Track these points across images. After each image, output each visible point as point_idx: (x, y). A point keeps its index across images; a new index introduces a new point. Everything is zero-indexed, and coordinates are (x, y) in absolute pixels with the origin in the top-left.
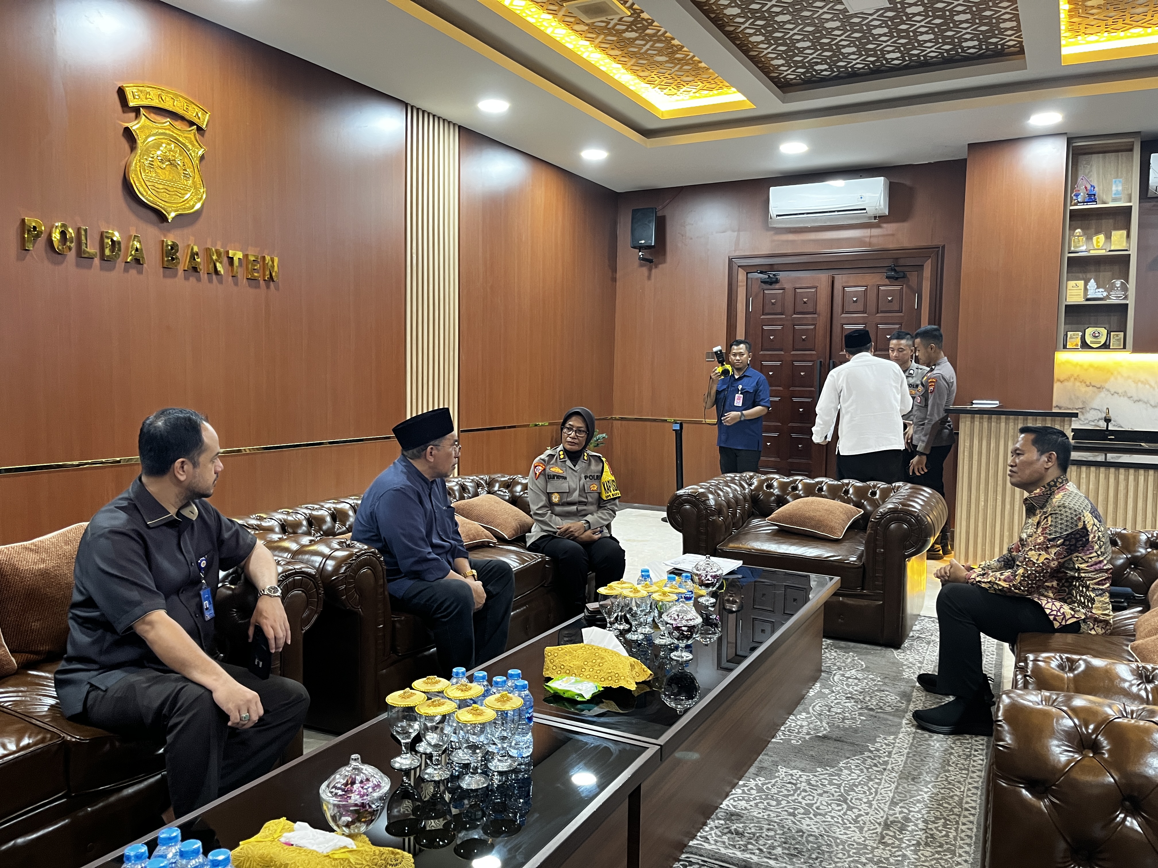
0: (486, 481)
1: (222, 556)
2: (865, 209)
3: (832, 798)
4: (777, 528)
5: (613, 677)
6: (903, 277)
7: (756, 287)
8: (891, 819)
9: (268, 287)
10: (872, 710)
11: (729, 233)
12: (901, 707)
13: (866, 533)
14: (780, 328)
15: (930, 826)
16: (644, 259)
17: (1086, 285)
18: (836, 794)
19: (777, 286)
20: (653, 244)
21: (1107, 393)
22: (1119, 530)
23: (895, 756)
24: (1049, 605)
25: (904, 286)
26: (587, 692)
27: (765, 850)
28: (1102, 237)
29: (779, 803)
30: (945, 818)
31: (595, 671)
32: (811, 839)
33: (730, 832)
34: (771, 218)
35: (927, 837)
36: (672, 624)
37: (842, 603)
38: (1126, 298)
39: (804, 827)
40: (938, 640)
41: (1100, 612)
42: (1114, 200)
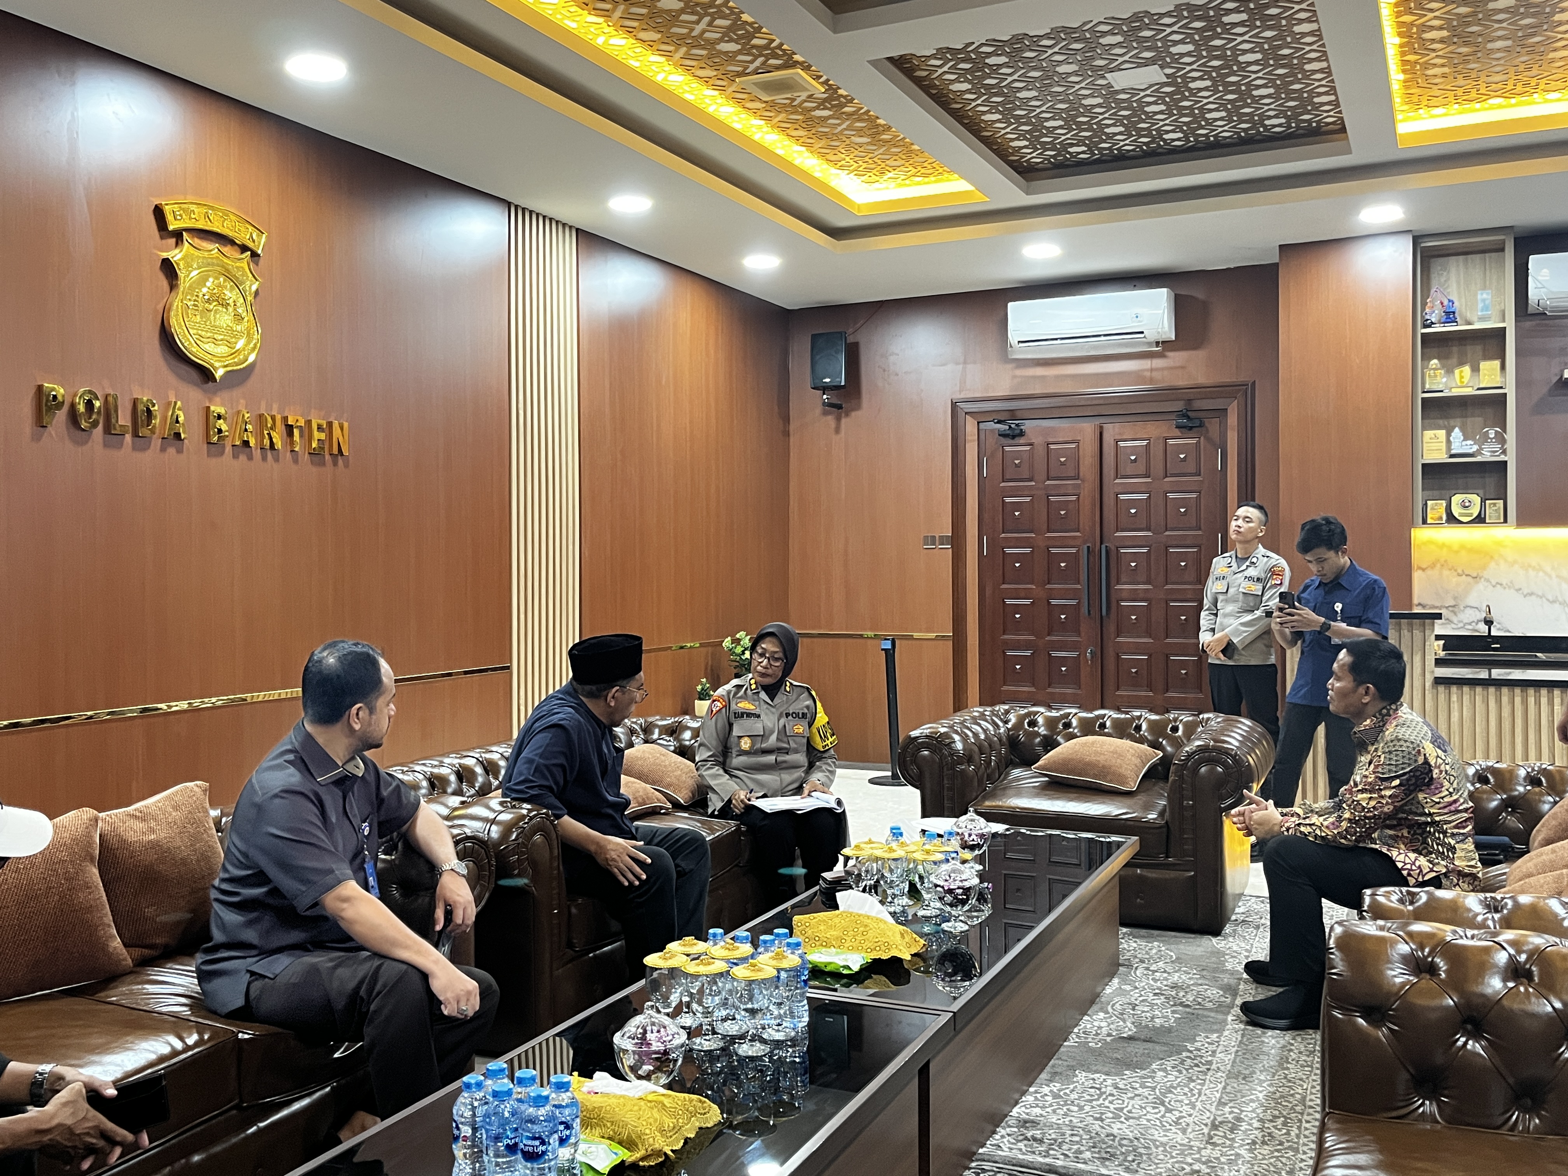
0: (641, 726)
1: (381, 819)
2: (1142, 333)
3: (1146, 1101)
4: (1047, 779)
5: (882, 947)
6: (1200, 426)
7: (992, 442)
8: (1219, 1119)
9: (335, 464)
10: (1188, 1006)
11: (950, 367)
12: (1225, 1002)
13: (1167, 782)
14: (1028, 499)
15: (1266, 1125)
16: (831, 405)
17: (1448, 435)
18: (1150, 1097)
19: (1022, 440)
20: (843, 383)
21: (1486, 584)
22: (1490, 764)
23: (1220, 1055)
24: (1401, 858)
25: (1202, 438)
26: (854, 963)
27: (1071, 1155)
28: (1467, 369)
29: (1081, 1108)
30: (1284, 1117)
31: (857, 941)
32: (1125, 1142)
33: (1026, 1139)
34: (1011, 346)
35: (1264, 1136)
36: (943, 887)
37: (1140, 876)
38: (1504, 452)
39: (1115, 1131)
40: (1269, 923)
41: (1465, 863)
42: (1482, 319)
